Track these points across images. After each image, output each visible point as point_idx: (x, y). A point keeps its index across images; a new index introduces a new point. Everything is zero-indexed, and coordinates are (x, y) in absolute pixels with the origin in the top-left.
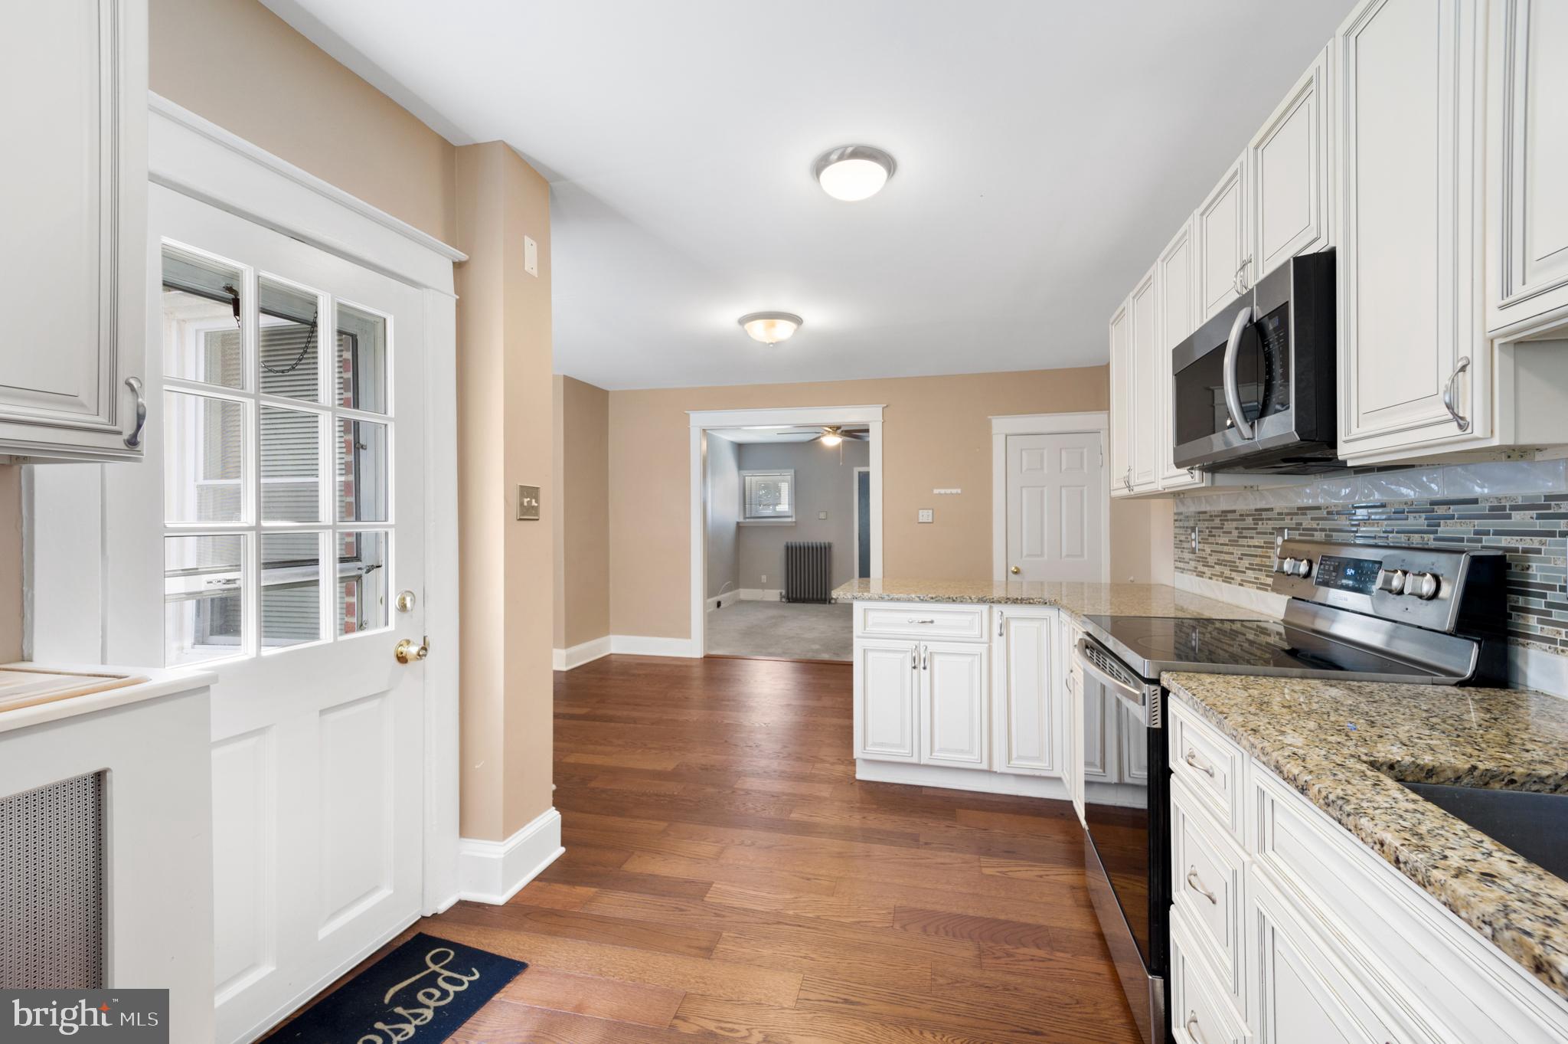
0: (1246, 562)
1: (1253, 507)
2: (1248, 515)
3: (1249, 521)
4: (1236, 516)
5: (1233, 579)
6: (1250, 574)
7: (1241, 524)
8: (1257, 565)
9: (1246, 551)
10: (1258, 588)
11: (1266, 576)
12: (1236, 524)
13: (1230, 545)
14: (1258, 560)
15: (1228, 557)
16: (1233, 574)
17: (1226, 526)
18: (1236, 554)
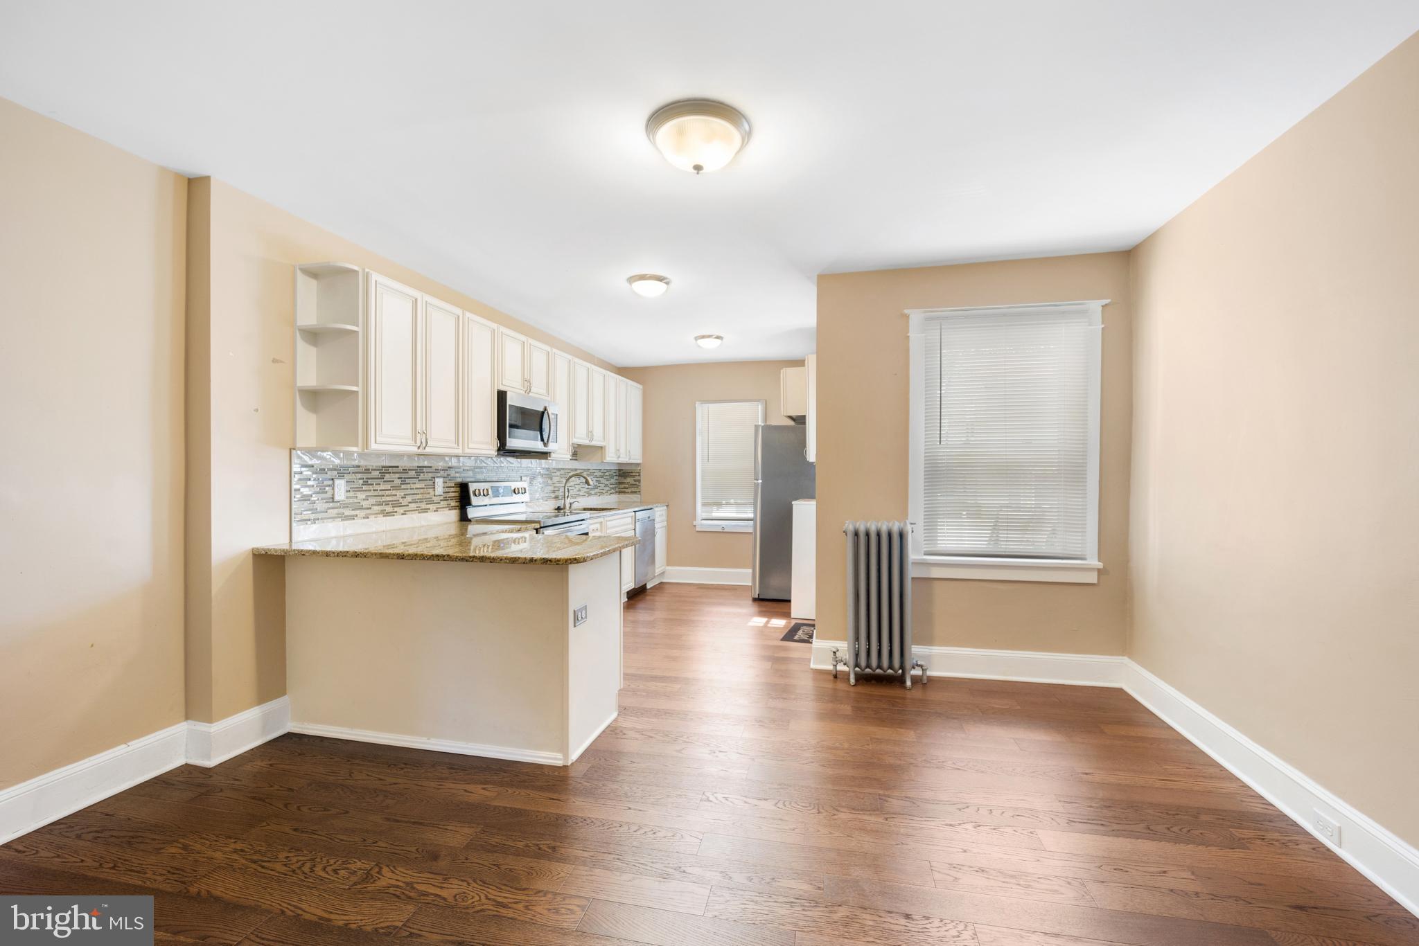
0: (409, 499)
1: (417, 464)
2: (412, 470)
3: (412, 473)
4: (400, 469)
5: (396, 512)
6: (413, 506)
7: (404, 476)
8: (418, 499)
9: (409, 492)
10: (419, 513)
11: (427, 504)
12: (397, 475)
13: (393, 490)
14: (419, 497)
15: (388, 499)
16: (396, 509)
17: (387, 477)
18: (400, 494)
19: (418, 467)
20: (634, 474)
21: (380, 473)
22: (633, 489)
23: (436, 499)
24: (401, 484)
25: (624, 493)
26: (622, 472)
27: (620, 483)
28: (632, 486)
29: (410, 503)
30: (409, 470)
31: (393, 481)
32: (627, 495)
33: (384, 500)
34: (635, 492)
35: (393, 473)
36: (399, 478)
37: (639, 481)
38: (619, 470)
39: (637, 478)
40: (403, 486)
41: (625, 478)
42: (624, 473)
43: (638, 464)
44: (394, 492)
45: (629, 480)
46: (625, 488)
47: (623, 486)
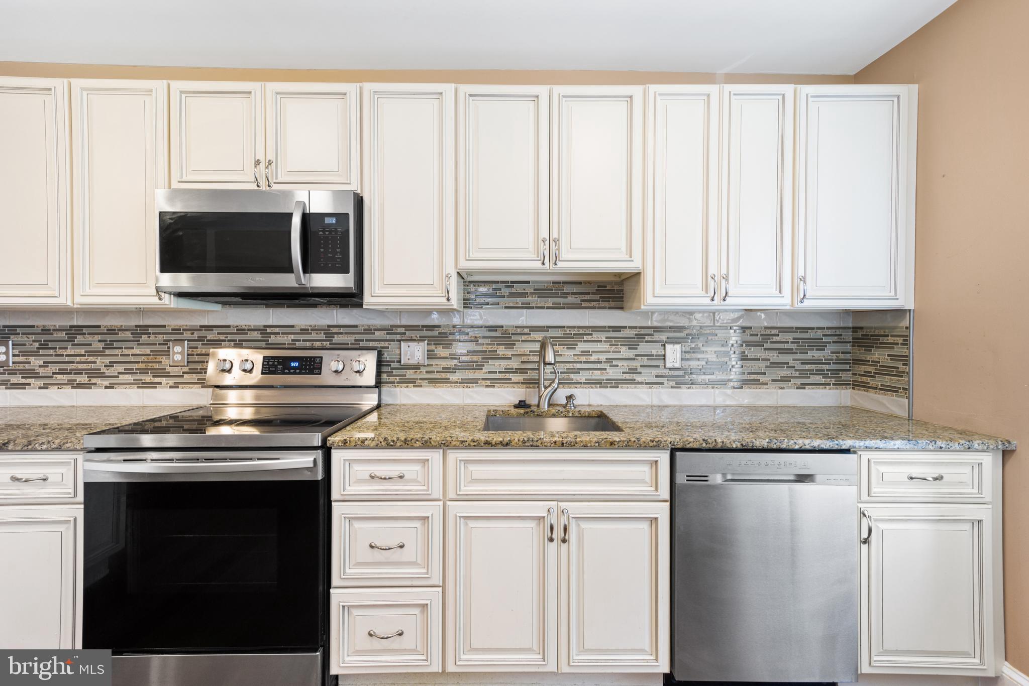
2: (123, 330)
3: (127, 335)
4: (101, 330)
6: (127, 378)
7: (110, 338)
11: (154, 376)
12: (99, 337)
13: (88, 356)
14: (141, 366)
15: (84, 366)
16: (94, 380)
17: (79, 339)
18: (100, 362)
19: (136, 326)
20: (891, 340)
21: (66, 334)
22: (888, 380)
23: (173, 371)
24: (103, 348)
25: (866, 387)
26: (859, 334)
27: (858, 362)
28: (885, 371)
29: (119, 373)
30: (119, 330)
31: (91, 345)
32: (872, 394)
33: (73, 367)
34: (893, 390)
35: (89, 334)
36: (99, 341)
37: (905, 359)
38: (855, 329)
39: (897, 351)
40: (107, 352)
41: (869, 348)
42: (866, 337)
43: (899, 313)
44: (91, 359)
45: (880, 356)
46: (867, 374)
47: (863, 368)
